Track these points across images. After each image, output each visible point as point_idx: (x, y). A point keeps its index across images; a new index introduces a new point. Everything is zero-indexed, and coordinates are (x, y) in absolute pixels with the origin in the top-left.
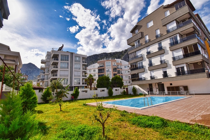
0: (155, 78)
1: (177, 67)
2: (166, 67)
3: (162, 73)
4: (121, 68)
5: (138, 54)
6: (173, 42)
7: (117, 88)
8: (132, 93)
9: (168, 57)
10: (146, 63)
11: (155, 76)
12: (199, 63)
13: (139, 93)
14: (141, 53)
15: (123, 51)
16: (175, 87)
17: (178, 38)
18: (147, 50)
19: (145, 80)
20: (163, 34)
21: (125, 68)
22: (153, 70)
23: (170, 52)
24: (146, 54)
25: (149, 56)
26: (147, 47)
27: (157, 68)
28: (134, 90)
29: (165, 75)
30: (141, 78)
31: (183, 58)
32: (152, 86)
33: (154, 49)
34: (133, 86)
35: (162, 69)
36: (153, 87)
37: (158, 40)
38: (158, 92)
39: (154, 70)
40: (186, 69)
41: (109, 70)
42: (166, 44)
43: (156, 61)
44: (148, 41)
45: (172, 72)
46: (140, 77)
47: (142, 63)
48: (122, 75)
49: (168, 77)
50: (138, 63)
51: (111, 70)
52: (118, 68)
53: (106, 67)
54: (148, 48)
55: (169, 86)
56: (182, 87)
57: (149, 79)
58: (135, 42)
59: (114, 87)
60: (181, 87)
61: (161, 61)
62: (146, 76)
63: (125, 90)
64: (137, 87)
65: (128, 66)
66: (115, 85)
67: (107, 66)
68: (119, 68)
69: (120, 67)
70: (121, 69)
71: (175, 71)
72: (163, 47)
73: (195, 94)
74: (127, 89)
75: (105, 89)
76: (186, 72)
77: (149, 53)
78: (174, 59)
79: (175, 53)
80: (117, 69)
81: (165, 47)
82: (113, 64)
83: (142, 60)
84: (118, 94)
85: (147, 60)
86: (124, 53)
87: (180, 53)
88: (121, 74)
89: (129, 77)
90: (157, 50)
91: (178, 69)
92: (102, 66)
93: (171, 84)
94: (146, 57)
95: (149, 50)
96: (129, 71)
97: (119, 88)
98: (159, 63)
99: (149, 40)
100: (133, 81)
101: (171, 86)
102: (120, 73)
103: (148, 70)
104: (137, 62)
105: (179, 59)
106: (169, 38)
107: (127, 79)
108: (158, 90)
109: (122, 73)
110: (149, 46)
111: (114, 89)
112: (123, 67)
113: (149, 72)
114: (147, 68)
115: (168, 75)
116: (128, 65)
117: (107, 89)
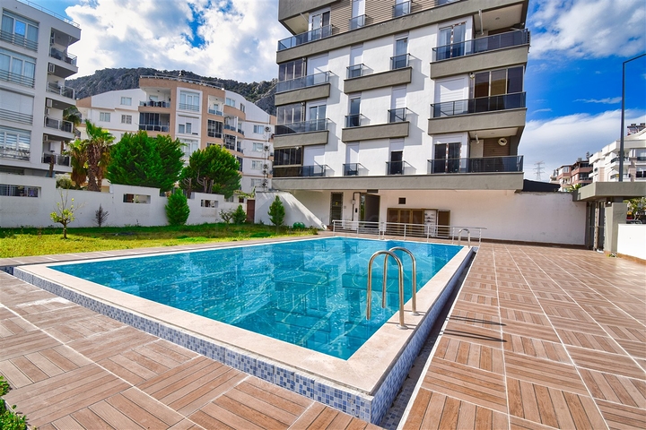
0: (360, 174)
1: (438, 143)
2: (403, 137)
3: (387, 158)
4: (239, 131)
5: (316, 72)
6: (448, 46)
7: (212, 197)
8: (268, 221)
9: (417, 103)
10: (336, 113)
11: (360, 167)
12: (502, 141)
13: (291, 221)
14: (326, 69)
15: (255, 84)
16: (411, 212)
17: (468, 35)
18: (352, 60)
19: (322, 174)
20: (420, 6)
21: (255, 131)
22: (358, 141)
23: (429, 84)
24: (343, 75)
25: (356, 86)
26: (352, 45)
27: (375, 136)
28: (278, 210)
29: (396, 164)
30: (311, 169)
31: (464, 112)
32: (340, 203)
33: (377, 58)
34: (275, 194)
35: (388, 141)
36: (344, 205)
37: (401, 25)
38: (355, 224)
39: (361, 144)
40: (464, 153)
41: (189, 124)
42: (422, 47)
43: (375, 110)
44: (360, 23)
45: (418, 157)
46: (306, 163)
47: (323, 109)
48: (239, 154)
49: (401, 172)
50: (308, 105)
51: (198, 126)
52: (228, 127)
53: (178, 111)
54: (356, 50)
55: (396, 205)
56: (434, 213)
57: (339, 173)
58: (311, 17)
59: (201, 190)
60: (429, 214)
61: (392, 114)
62: (330, 161)
63: (244, 207)
64: (289, 199)
65: (267, 129)
66: (205, 183)
67: (184, 106)
68: (233, 129)
69: (235, 123)
70: (240, 135)
71: (430, 155)
72: (411, 58)
73: (483, 240)
74: (251, 203)
75: (154, 192)
76: (463, 165)
77: (355, 73)
78: (436, 110)
79: (443, 89)
80: (225, 132)
81: (418, 61)
82: (211, 105)
83: (326, 98)
84: (211, 221)
85: (345, 99)
86: (259, 93)
87: (460, 93)
88: (239, 150)
89: (266, 166)
90: (387, 67)
91: (439, 150)
92: (160, 104)
93: (402, 201)
94: (341, 86)
95: (358, 60)
96: (267, 147)
97: (221, 198)
98: (384, 120)
99: (368, 19)
100: (277, 173)
101: (402, 206)
102: (233, 148)
103: (340, 142)
104: (305, 101)
105: (454, 116)
106: (436, 28)
107: (258, 172)
108: (357, 215)
109: (242, 148)
110: (362, 43)
111: (199, 197)
112: (248, 128)
113: (342, 147)
114: (338, 133)
115: (405, 165)
116: (266, 126)
117: (162, 194)
